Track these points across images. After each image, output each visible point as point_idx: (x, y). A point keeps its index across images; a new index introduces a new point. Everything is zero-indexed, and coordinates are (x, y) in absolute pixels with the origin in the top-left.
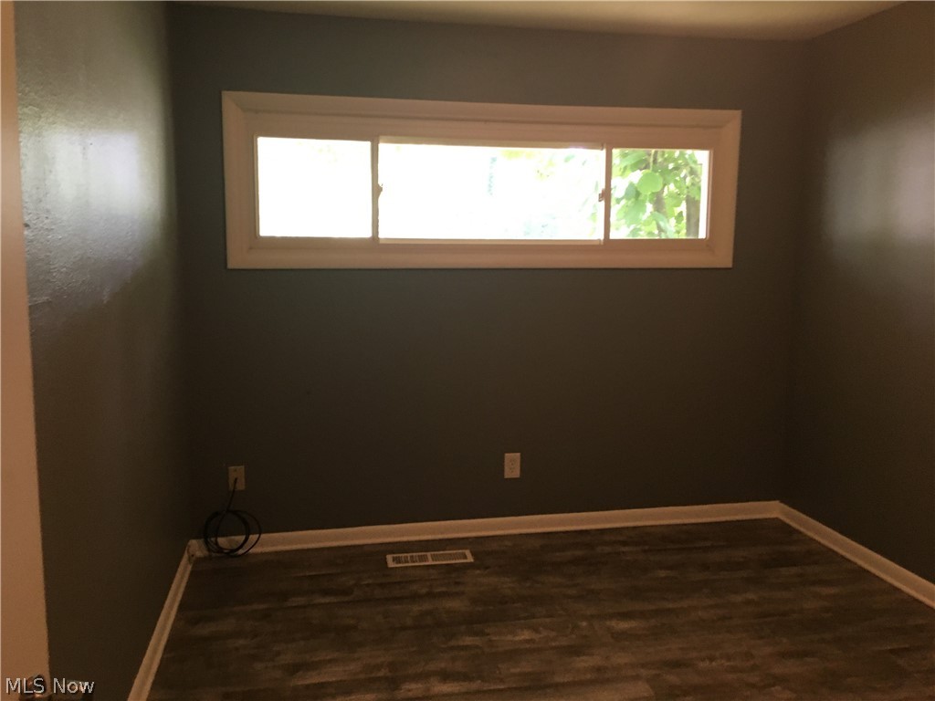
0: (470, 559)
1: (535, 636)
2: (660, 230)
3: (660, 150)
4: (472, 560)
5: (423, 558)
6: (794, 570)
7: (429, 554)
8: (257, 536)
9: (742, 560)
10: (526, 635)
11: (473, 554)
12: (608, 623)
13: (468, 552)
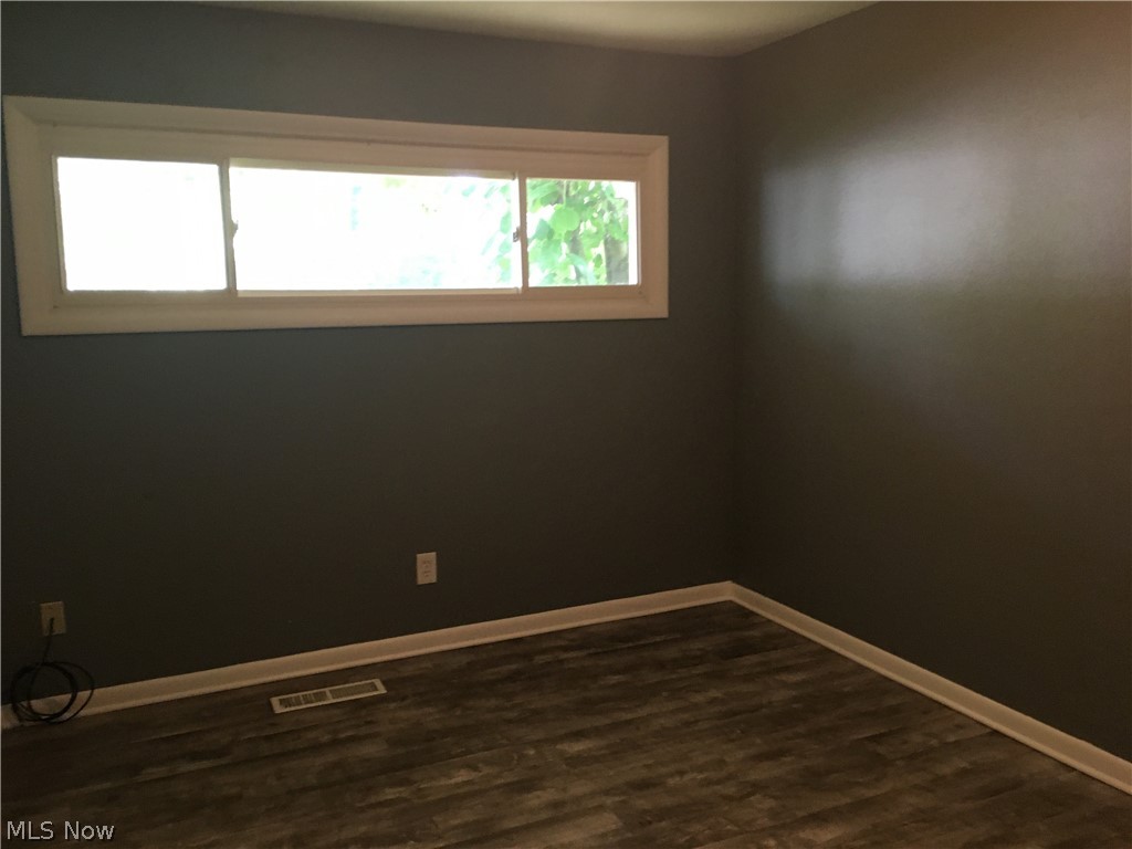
0: (382, 690)
1: (473, 775)
2: (579, 275)
3: (573, 181)
4: (384, 691)
5: (322, 696)
6: (754, 658)
7: (327, 690)
8: (89, 692)
9: (699, 653)
10: (462, 776)
11: (384, 683)
12: (559, 747)
13: (378, 682)
